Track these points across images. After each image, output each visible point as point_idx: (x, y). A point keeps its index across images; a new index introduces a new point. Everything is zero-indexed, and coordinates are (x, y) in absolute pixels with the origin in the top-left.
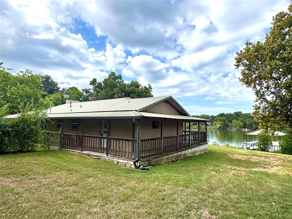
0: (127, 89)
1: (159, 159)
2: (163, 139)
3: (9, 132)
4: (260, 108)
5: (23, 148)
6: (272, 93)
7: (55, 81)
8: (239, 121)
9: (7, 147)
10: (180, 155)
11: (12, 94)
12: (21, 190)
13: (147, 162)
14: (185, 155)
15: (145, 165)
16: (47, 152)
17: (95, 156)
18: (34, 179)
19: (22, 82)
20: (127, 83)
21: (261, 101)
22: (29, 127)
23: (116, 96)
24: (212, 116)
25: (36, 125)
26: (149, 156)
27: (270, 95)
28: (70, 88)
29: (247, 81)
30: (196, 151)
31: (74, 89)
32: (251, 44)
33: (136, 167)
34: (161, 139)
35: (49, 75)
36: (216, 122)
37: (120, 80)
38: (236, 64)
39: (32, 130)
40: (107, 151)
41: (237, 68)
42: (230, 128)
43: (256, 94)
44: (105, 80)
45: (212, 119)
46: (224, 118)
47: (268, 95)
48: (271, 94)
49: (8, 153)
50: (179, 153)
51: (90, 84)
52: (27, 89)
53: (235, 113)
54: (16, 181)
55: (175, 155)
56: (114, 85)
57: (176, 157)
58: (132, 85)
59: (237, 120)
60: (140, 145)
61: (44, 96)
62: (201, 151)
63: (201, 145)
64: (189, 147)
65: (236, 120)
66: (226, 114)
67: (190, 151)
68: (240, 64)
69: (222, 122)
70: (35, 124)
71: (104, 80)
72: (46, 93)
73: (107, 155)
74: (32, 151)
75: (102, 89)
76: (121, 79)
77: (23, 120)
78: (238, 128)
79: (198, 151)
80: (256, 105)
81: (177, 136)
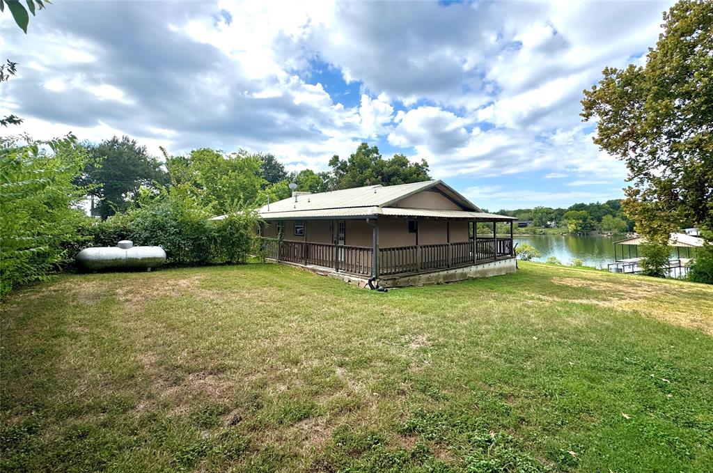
0: (385, 169)
1: (411, 278)
2: (419, 249)
3: (215, 239)
4: (638, 192)
5: (232, 258)
6: (663, 162)
7: (281, 163)
8: (617, 219)
9: (214, 257)
10: (453, 275)
11: (223, 186)
12: (220, 302)
13: (389, 282)
14: (464, 275)
15: (387, 286)
16: (262, 264)
17: (321, 271)
18: (237, 292)
19: (234, 168)
20: (387, 160)
21: (639, 180)
22: (238, 231)
23: (368, 181)
24: (559, 209)
25: (246, 229)
26: (394, 273)
27: (658, 167)
28: (302, 172)
29: (608, 141)
30: (489, 271)
31: (307, 173)
32: (614, 71)
33: (372, 287)
34: (416, 248)
35: (272, 153)
36: (566, 221)
37: (375, 155)
38: (584, 113)
39: (242, 235)
40: (337, 265)
41: (587, 120)
42: (598, 231)
43: (628, 167)
44: (352, 156)
45: (559, 214)
46: (584, 212)
47: (654, 168)
48: (660, 165)
49: (215, 265)
50: (453, 271)
51: (330, 165)
52: (242, 177)
53: (609, 203)
54: (218, 294)
55: (444, 276)
56: (365, 165)
57: (445, 277)
58: (393, 162)
59: (614, 216)
60: (378, 255)
61: (263, 187)
62: (500, 270)
63: (500, 260)
64: (474, 262)
65: (610, 217)
66: (588, 204)
67: (474, 268)
68: (593, 111)
69: (581, 221)
70: (245, 227)
71: (350, 157)
72: (266, 182)
73: (337, 270)
74: (243, 263)
75: (347, 171)
76: (377, 153)
77: (231, 223)
78: (616, 231)
79: (494, 269)
80: (629, 187)
81: (448, 245)
